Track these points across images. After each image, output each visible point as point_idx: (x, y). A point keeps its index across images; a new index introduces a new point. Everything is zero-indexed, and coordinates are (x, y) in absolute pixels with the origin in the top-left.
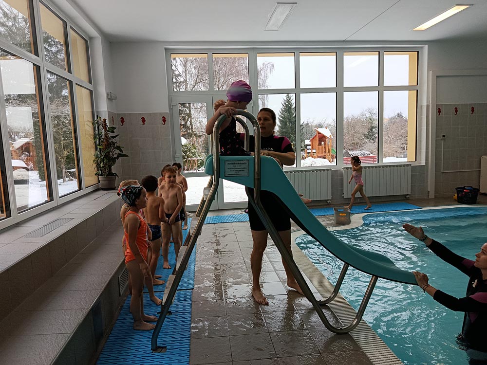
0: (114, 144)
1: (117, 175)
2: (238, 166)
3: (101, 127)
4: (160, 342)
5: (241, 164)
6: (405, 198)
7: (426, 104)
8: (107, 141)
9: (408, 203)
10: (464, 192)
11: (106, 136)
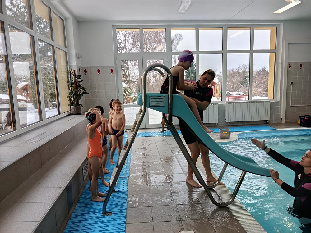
0: (80, 86)
1: (82, 106)
2: (158, 100)
3: (72, 75)
4: (108, 209)
5: (160, 98)
6: (265, 123)
7: (281, 62)
8: (76, 84)
9: (268, 126)
10: (305, 119)
11: (75, 81)
